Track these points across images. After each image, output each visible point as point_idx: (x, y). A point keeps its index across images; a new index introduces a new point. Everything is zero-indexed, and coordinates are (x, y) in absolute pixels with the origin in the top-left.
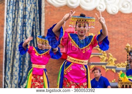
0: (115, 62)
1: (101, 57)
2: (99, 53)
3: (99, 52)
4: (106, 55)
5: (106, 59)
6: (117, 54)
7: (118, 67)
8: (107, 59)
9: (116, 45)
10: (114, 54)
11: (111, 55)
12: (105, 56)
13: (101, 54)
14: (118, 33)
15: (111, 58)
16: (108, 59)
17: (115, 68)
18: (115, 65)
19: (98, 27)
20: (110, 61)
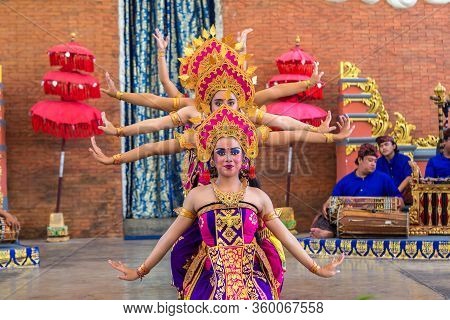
0: (412, 133)
1: (373, 122)
2: (367, 114)
3: (367, 111)
4: (387, 116)
5: (388, 128)
6: (417, 113)
7: (419, 147)
8: (391, 126)
9: (413, 89)
10: (409, 113)
11: (400, 116)
12: (383, 119)
13: (373, 114)
14: (420, 58)
15: (400, 124)
16: (393, 127)
17: (412, 149)
18: (411, 142)
19: (364, 46)
20: (400, 132)
